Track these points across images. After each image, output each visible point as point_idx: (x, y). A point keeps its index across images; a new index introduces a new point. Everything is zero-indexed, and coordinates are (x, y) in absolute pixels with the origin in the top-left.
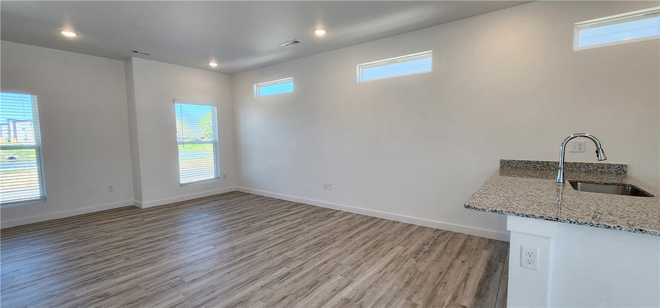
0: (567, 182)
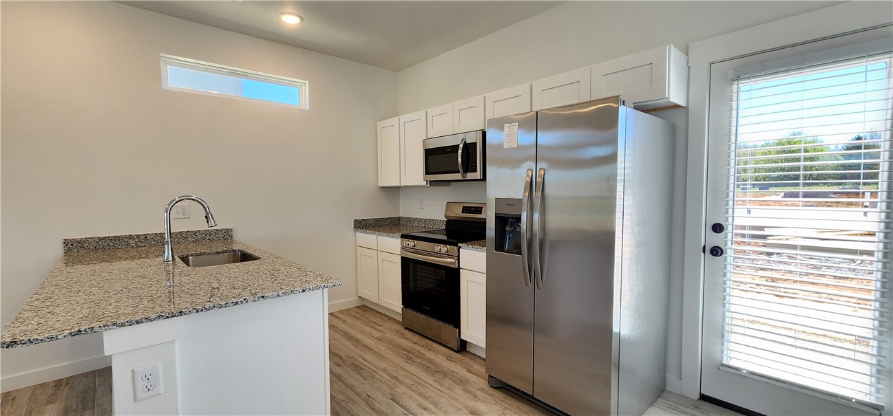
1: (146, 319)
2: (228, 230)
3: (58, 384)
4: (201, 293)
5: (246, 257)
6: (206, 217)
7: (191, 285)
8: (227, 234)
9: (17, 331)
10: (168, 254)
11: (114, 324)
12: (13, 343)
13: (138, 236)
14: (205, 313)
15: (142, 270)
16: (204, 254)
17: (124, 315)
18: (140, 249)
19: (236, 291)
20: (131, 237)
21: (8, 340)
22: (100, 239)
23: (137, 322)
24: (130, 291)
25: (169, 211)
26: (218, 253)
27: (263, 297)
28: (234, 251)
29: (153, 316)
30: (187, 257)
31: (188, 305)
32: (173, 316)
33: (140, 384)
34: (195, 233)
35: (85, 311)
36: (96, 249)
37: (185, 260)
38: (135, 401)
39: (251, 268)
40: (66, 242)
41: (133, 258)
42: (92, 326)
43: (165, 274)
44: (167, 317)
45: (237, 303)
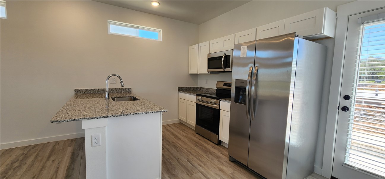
0: (110, 98)
1: (96, 117)
2: (130, 89)
3: (72, 140)
4: (116, 110)
5: (135, 99)
6: (121, 83)
7: (113, 107)
8: (129, 90)
9: (56, 118)
10: (107, 96)
11: (85, 118)
12: (54, 122)
13: (98, 89)
14: (116, 117)
15: (98, 101)
16: (120, 97)
17: (89, 115)
18: (99, 94)
19: (128, 111)
20: (96, 89)
21: (53, 120)
22: (86, 90)
23: (93, 118)
24: (92, 108)
25: (108, 80)
26: (125, 97)
27: (137, 113)
28: (131, 97)
29: (98, 117)
30: (114, 98)
31: (111, 114)
32: (105, 117)
33: (94, 141)
34: (118, 89)
35: (77, 113)
36: (85, 93)
37: (113, 99)
38: (92, 147)
39: (135, 103)
40: (75, 90)
41: (96, 97)
42: (78, 118)
43: (105, 103)
44: (103, 118)
45: (127, 115)
